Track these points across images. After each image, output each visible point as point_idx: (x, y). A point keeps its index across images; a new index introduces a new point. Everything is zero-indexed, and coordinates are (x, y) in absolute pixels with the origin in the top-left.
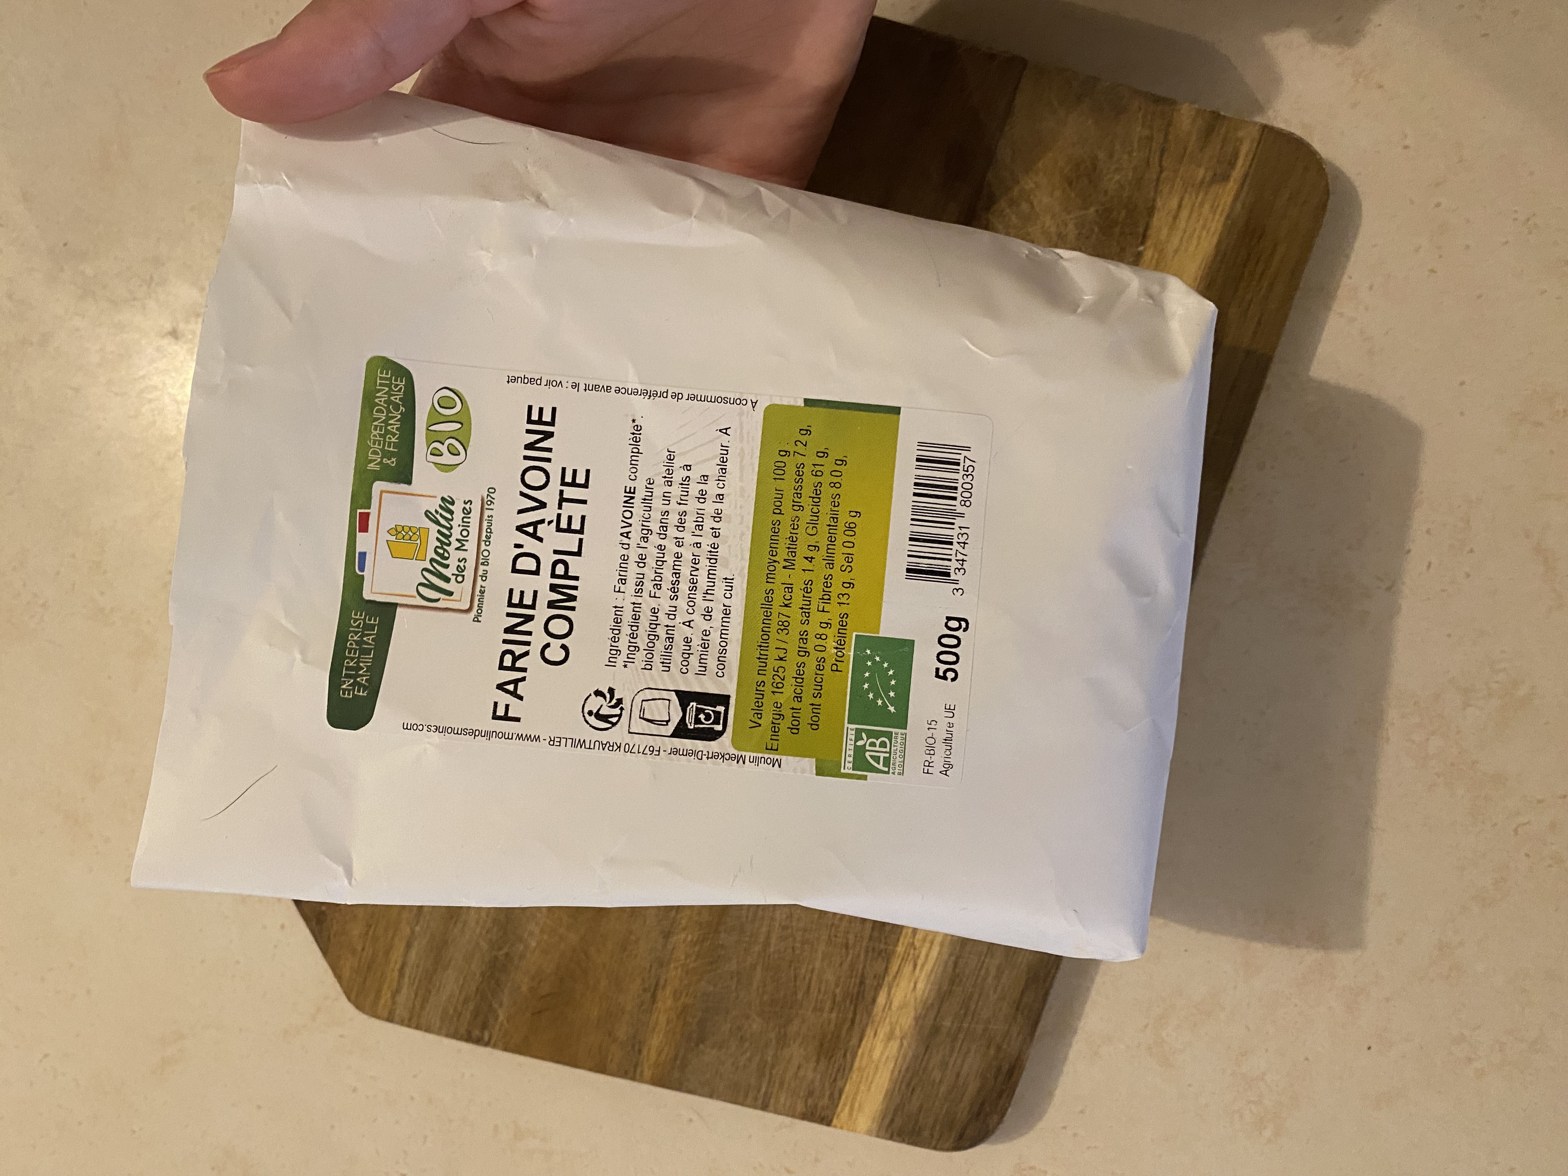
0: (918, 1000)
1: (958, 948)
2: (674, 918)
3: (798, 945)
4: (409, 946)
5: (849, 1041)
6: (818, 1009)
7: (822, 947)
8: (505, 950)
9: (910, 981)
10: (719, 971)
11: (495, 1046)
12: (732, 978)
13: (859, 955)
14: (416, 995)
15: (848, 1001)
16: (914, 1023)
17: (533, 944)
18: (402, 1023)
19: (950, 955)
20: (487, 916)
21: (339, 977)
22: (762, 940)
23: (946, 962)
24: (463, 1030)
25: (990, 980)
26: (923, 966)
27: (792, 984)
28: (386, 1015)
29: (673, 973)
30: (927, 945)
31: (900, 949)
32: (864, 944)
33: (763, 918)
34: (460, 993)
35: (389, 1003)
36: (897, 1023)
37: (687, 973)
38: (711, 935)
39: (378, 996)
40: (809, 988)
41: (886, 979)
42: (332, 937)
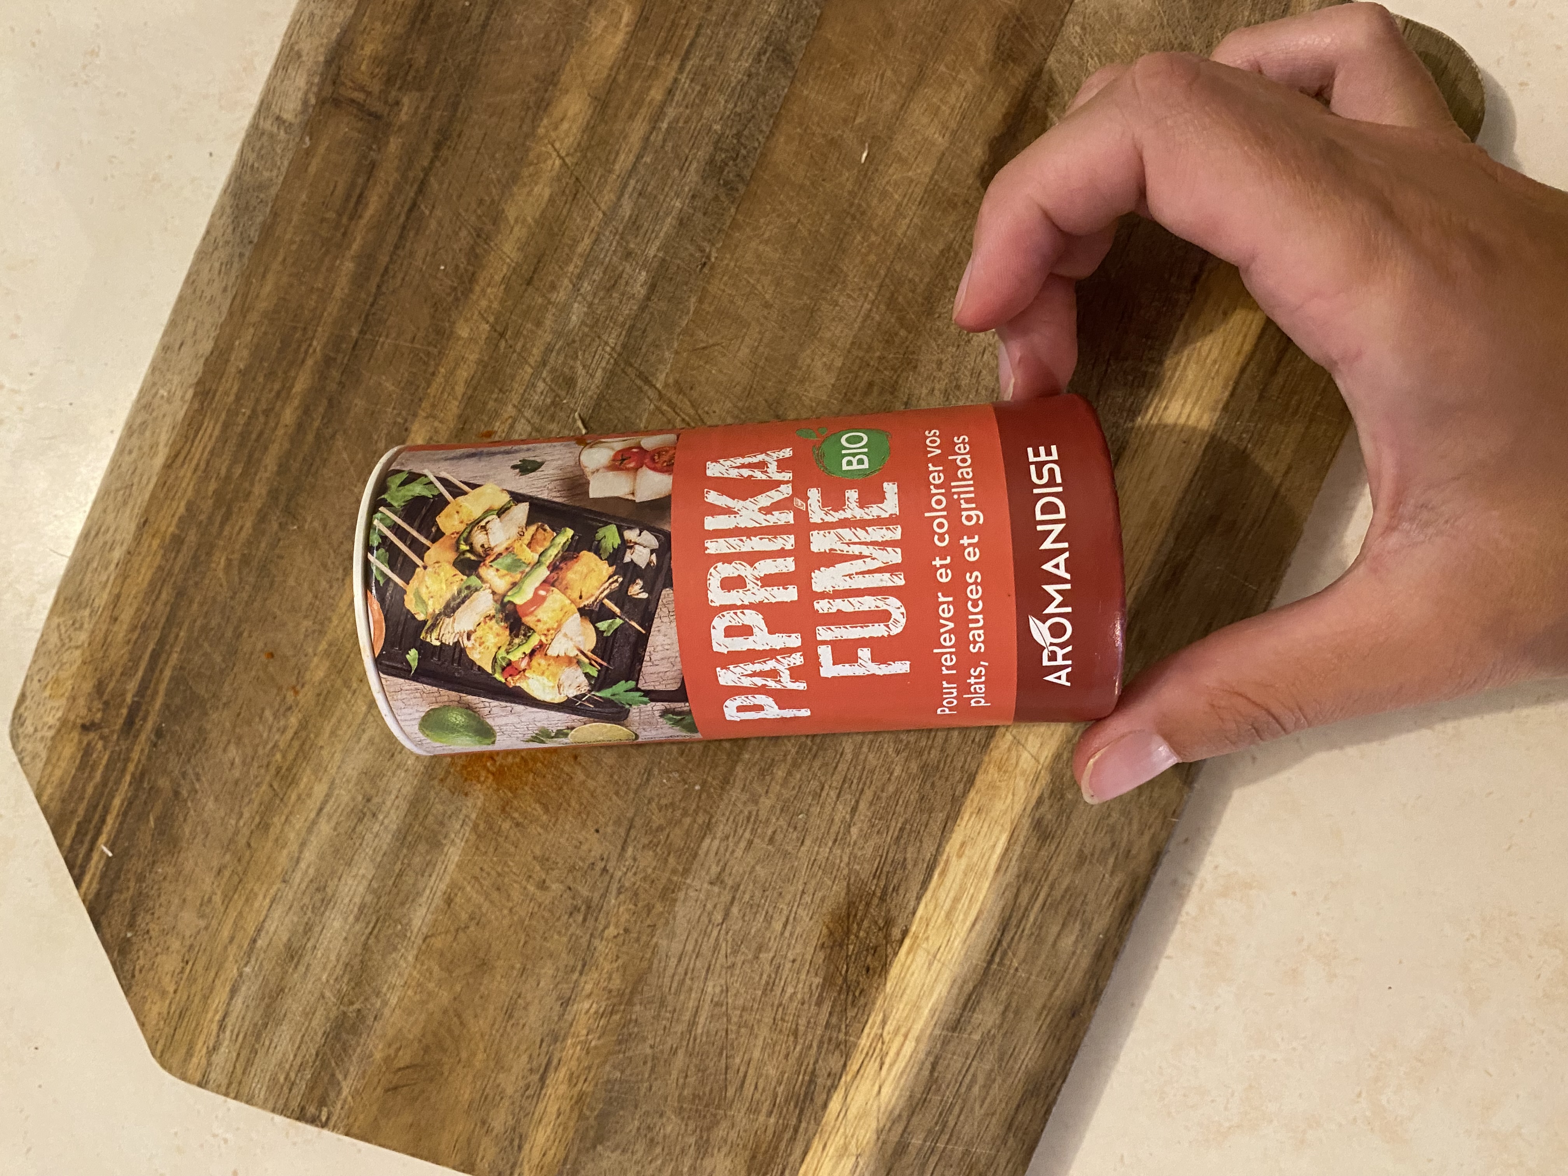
0: (882, 1110)
1: (938, 1046)
2: (576, 981)
3: (734, 1028)
4: (233, 992)
5: (790, 1155)
6: (753, 1109)
7: (764, 1032)
8: (357, 1006)
9: (873, 1085)
10: (629, 1054)
11: (334, 1128)
12: (645, 1063)
13: (811, 1046)
14: (239, 1054)
15: (792, 1104)
16: (875, 1137)
17: (394, 1001)
18: (217, 1090)
19: (928, 1054)
20: (338, 961)
21: (142, 1025)
22: (687, 1018)
23: (923, 1063)
24: (294, 1104)
25: (976, 1089)
26: (892, 1065)
27: (723, 1077)
28: (198, 1076)
29: (571, 1052)
30: (899, 1039)
31: (864, 1042)
32: (819, 1032)
33: (691, 989)
34: (295, 1056)
35: (204, 1061)
36: (852, 1136)
37: (588, 1053)
38: (622, 1007)
39: (189, 1054)
40: (743, 1082)
41: (843, 1079)
42: (137, 973)
